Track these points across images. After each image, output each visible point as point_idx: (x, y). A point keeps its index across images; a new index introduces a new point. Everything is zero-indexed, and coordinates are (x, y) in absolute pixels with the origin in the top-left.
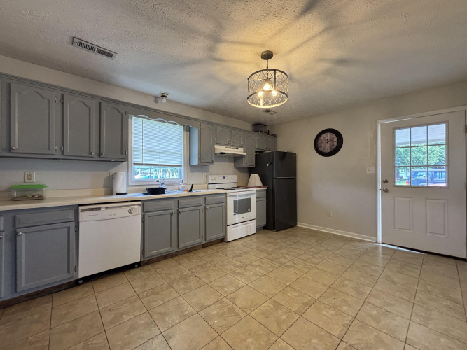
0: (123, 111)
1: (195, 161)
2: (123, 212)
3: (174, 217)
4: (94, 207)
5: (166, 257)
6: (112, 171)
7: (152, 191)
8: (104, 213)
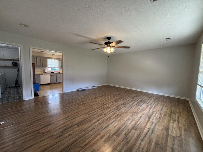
0: (46, 59)
1: (61, 67)
2: (47, 75)
3: (56, 77)
4: (42, 74)
5: (54, 83)
6: (44, 69)
7: (51, 72)
8: (44, 75)
